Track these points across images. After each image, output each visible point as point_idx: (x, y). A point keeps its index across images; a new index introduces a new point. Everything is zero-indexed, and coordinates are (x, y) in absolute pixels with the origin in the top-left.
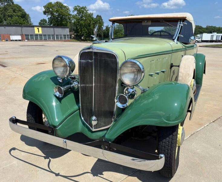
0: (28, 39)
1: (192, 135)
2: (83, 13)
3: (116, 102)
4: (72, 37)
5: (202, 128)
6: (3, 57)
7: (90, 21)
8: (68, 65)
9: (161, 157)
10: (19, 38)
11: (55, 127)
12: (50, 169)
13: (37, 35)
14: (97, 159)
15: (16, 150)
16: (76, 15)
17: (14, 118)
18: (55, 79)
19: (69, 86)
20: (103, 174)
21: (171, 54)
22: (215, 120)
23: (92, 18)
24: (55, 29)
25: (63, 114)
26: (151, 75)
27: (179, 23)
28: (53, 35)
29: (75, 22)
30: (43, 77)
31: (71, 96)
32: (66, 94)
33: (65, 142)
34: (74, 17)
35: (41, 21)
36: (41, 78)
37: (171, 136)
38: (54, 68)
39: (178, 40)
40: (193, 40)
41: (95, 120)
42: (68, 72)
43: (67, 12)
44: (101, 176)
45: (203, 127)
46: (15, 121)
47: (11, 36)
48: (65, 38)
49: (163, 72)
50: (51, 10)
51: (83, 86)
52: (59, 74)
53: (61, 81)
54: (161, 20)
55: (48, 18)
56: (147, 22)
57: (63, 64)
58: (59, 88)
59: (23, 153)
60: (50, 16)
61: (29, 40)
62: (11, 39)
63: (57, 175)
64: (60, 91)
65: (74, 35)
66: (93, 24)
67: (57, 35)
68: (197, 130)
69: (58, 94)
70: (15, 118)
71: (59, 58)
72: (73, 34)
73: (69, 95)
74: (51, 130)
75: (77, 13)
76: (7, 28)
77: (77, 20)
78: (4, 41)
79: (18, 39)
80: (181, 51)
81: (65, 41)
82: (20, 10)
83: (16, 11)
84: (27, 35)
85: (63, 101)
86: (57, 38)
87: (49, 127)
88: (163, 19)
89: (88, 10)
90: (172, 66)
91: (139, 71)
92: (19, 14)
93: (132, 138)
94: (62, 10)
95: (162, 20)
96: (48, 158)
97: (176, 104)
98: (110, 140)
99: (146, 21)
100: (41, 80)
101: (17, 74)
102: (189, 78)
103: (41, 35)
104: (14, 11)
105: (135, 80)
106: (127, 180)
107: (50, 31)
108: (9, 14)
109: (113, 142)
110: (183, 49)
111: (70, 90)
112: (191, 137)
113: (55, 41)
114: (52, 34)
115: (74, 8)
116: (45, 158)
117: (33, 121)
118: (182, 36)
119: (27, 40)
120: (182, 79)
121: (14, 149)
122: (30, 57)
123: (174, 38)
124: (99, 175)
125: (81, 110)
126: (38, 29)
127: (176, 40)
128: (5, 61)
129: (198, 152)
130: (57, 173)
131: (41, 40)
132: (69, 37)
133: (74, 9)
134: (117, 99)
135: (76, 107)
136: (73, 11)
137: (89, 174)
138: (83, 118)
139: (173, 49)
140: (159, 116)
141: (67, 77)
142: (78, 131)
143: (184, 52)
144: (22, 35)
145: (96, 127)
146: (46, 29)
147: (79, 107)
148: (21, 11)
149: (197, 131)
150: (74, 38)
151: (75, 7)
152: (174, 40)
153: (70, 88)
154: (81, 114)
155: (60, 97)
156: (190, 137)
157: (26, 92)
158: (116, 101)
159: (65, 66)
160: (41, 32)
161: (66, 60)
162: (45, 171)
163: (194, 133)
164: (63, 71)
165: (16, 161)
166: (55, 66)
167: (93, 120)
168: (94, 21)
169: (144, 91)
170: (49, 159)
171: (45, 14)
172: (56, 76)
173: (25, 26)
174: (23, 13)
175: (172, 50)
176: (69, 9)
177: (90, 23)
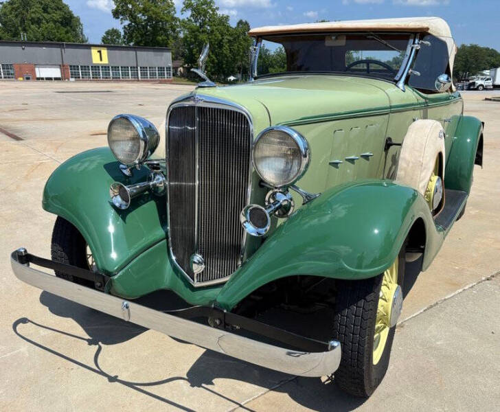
0: (76, 77)
1: (431, 307)
2: (205, 16)
3: (245, 222)
4: (179, 73)
5: (457, 292)
6: (17, 118)
7: (222, 36)
8: (142, 136)
9: (333, 348)
10: (56, 72)
11: (110, 274)
12: (99, 368)
13: (96, 67)
14: (205, 350)
15: (29, 324)
16: (189, 20)
17: (23, 251)
18: (113, 168)
19: (146, 183)
20: (212, 384)
21: (387, 116)
22: (493, 276)
23: (228, 28)
24: (138, 52)
25: (130, 247)
26: (335, 165)
27: (411, 41)
28: (134, 68)
29: (186, 38)
30: (92, 161)
31: (150, 207)
32: (136, 201)
33: (127, 307)
34: (184, 24)
35: (107, 33)
36: (86, 165)
37: (361, 303)
38: (110, 141)
39: (406, 83)
40: (444, 84)
41: (199, 263)
42: (141, 153)
43: (169, 12)
44: (209, 387)
45: (460, 290)
46: (24, 258)
47: (37, 69)
48: (162, 75)
49: (366, 157)
50: (130, 6)
51: (176, 186)
52: (121, 157)
53: (127, 172)
54: (369, 35)
55: (122, 26)
56: (337, 38)
57: (130, 134)
58: (121, 187)
59: (43, 331)
60: (127, 23)
61: (79, 77)
62: (38, 76)
63: (113, 379)
64: (123, 194)
65: (183, 67)
66: (229, 41)
67: (143, 68)
68: (445, 296)
69: (118, 201)
70: (26, 251)
71: (123, 121)
72: (181, 66)
73: (144, 206)
74: (100, 281)
75: (191, 16)
76: (28, 49)
77: (192, 31)
78: (21, 79)
79: (53, 76)
80: (414, 110)
81: (161, 82)
82: (58, 8)
83: (49, 10)
84: (74, 66)
85: (129, 216)
86: (144, 75)
87: (97, 274)
88: (373, 32)
89: (217, 9)
90: (388, 144)
91: (297, 153)
92: (57, 16)
93: (282, 305)
94: (156, 7)
95: (372, 35)
96: (96, 344)
97: (376, 231)
98: (226, 307)
99: (333, 38)
100: (86, 168)
101: (45, 158)
102: (422, 172)
103: (105, 67)
104: (45, 10)
105: (286, 172)
106: (266, 399)
107: (127, 58)
108: (33, 15)
109: (234, 311)
110: (420, 104)
111: (147, 193)
112: (428, 312)
113: (138, 81)
114: (132, 66)
115: (184, 3)
116: (90, 342)
117: (64, 260)
118: (418, 74)
119: (73, 79)
120: (405, 174)
121: (24, 321)
122: (77, 119)
123: (397, 78)
124: (203, 385)
125: (170, 239)
126: (100, 52)
127: (401, 84)
128: (20, 126)
129: (438, 345)
130: (113, 375)
131: (106, 78)
132: (171, 72)
133: (184, 6)
134: (245, 216)
135: (160, 232)
136: (182, 10)
137: (181, 382)
138: (174, 258)
139: (393, 104)
140: (335, 257)
141: (140, 163)
142: (163, 287)
143: (422, 111)
144: (62, 67)
145: (202, 277)
146: (117, 52)
147: (167, 233)
148: (61, 9)
149: (445, 300)
150: (182, 76)
152: (396, 82)
153: (148, 188)
154: (171, 249)
155: (123, 208)
156: (424, 311)
157: (51, 194)
158: (243, 219)
159: (135, 139)
160: (105, 61)
161: (137, 125)
162: (88, 371)
163: (437, 303)
164: (131, 151)
165: (25, 347)
166: (114, 138)
167: (195, 263)
168: (231, 35)
169: (308, 199)
170: (97, 346)
171: (118, 18)
172: (115, 160)
173: (69, 46)
174: (65, 13)
175: (391, 107)
176: (172, 6)
177: (221, 41)
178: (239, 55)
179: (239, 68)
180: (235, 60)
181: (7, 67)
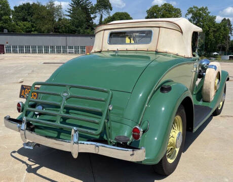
2: (200, 17)
7: (209, 28)
16: (190, 20)
23: (214, 23)
50: (155, 14)
75: (192, 18)
89: (209, 13)
115: (188, 11)
136: (186, 15)
151: (191, 8)
168: (215, 28)
176: (179, 13)
177: (208, 31)
178: (220, 39)
179: (219, 48)
180: (217, 43)
181: (83, 48)
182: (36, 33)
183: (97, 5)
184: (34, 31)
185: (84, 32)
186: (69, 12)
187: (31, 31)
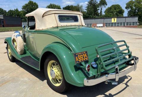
0: (107, 26)
10: (102, 25)
13: (113, 23)
47: (97, 25)
50: (131, 5)
55: (128, 11)
62: (97, 26)
76: (96, 20)
103: (115, 23)
114: (124, 22)
126: (114, 19)
131: (115, 26)
132: (137, 24)
144: (104, 24)
146: (119, 19)
160: (116, 21)
173: (106, 18)
181: (91, 24)
182: (71, 19)
183: (99, 4)
184: (70, 18)
185: (93, 17)
186: (86, 8)
187: (69, 18)
